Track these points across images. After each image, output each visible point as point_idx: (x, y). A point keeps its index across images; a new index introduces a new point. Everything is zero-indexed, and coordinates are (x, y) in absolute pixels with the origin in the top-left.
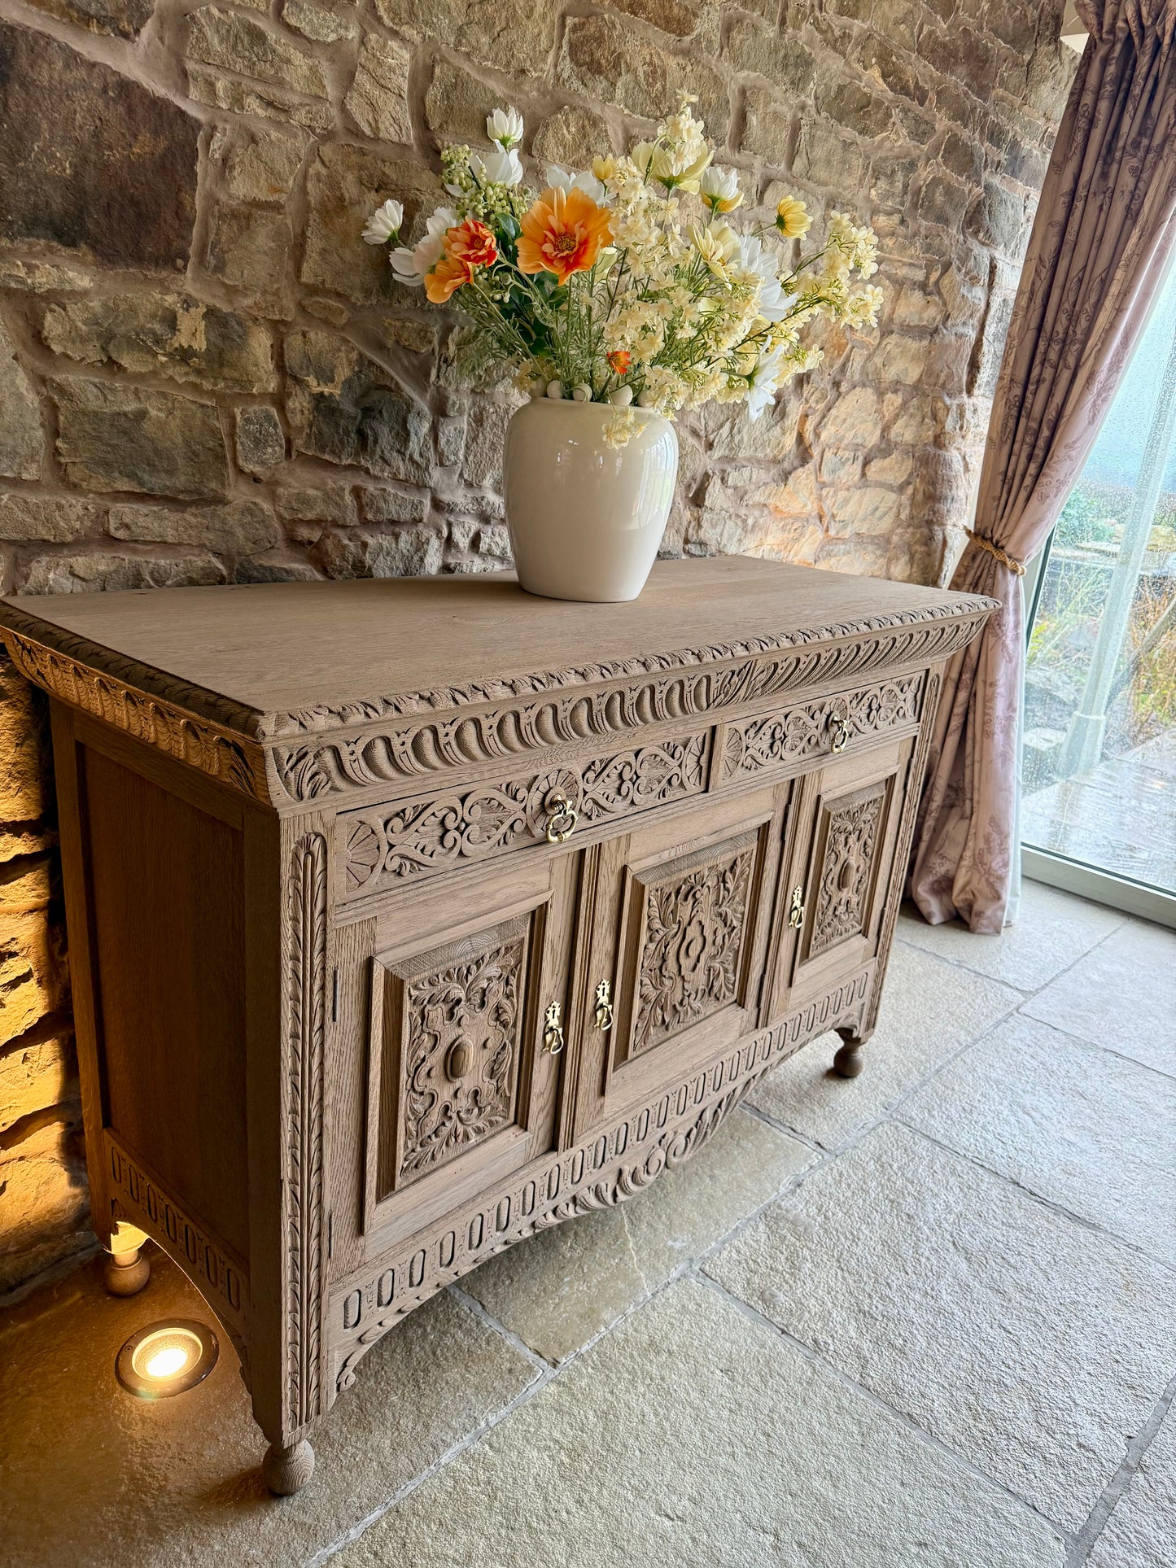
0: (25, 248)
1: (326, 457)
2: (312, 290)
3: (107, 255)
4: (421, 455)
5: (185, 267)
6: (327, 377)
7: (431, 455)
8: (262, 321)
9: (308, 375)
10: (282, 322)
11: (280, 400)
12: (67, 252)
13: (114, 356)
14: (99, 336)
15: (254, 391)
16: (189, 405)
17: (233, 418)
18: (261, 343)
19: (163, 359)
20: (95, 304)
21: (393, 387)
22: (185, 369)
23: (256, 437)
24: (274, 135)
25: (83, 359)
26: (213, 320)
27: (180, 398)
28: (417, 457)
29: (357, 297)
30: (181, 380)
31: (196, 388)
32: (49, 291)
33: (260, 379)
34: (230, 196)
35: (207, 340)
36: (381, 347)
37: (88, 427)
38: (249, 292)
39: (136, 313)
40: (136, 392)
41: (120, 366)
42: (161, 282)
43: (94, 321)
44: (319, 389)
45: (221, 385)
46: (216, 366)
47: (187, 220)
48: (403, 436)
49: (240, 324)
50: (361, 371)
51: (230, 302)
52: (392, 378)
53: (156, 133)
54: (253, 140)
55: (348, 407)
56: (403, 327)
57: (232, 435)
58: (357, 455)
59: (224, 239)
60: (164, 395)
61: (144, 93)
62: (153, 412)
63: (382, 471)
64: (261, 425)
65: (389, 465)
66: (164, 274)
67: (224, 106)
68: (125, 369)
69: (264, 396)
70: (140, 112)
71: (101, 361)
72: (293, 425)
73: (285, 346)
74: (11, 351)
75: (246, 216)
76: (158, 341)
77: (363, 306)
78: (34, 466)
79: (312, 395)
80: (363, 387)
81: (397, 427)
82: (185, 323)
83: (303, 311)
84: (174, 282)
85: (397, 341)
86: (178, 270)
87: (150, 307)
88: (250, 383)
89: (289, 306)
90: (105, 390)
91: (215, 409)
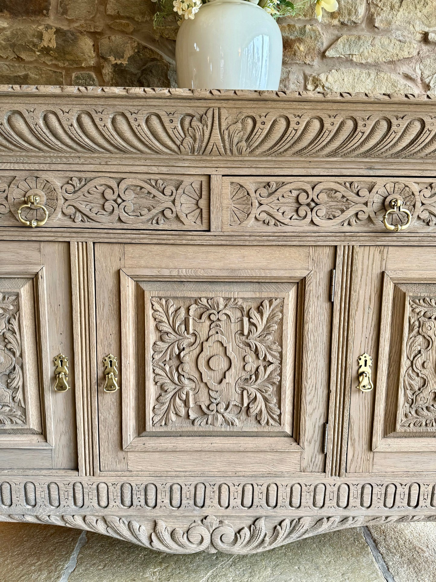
2: (113, 17)
3: (14, 14)
5: (47, 13)
6: (119, 55)
8: (85, 33)
9: (110, 56)
11: (98, 69)
13: (18, 54)
14: (11, 45)
15: (83, 65)
16: (48, 71)
17: (71, 77)
18: (86, 44)
19: (38, 53)
20: (8, 33)
21: (159, 58)
22: (50, 58)
25: (7, 57)
26: (60, 34)
27: (45, 69)
29: (138, 18)
30: (49, 63)
31: (56, 66)
33: (85, 60)
35: (56, 43)
36: (153, 41)
38: (78, 21)
39: (25, 35)
40: (24, 67)
41: (22, 59)
42: (38, 21)
43: (7, 39)
44: (115, 62)
45: (67, 64)
46: (62, 54)
48: (167, 83)
49: (73, 35)
50: (138, 52)
51: (69, 26)
52: (158, 54)
55: (133, 70)
60: (37, 68)
62: (32, 75)
64: (86, 80)
66: (39, 18)
68: (24, 60)
69: (89, 68)
71: (15, 58)
72: (106, 81)
73: (99, 44)
76: (35, 45)
77: (142, 22)
79: (112, 65)
80: (142, 59)
81: (162, 78)
82: (46, 37)
83: (110, 27)
84: (43, 20)
85: (161, 36)
86: (45, 15)
87: (32, 32)
88: (81, 62)
89: (100, 25)
90: (10, 67)
91: (61, 73)
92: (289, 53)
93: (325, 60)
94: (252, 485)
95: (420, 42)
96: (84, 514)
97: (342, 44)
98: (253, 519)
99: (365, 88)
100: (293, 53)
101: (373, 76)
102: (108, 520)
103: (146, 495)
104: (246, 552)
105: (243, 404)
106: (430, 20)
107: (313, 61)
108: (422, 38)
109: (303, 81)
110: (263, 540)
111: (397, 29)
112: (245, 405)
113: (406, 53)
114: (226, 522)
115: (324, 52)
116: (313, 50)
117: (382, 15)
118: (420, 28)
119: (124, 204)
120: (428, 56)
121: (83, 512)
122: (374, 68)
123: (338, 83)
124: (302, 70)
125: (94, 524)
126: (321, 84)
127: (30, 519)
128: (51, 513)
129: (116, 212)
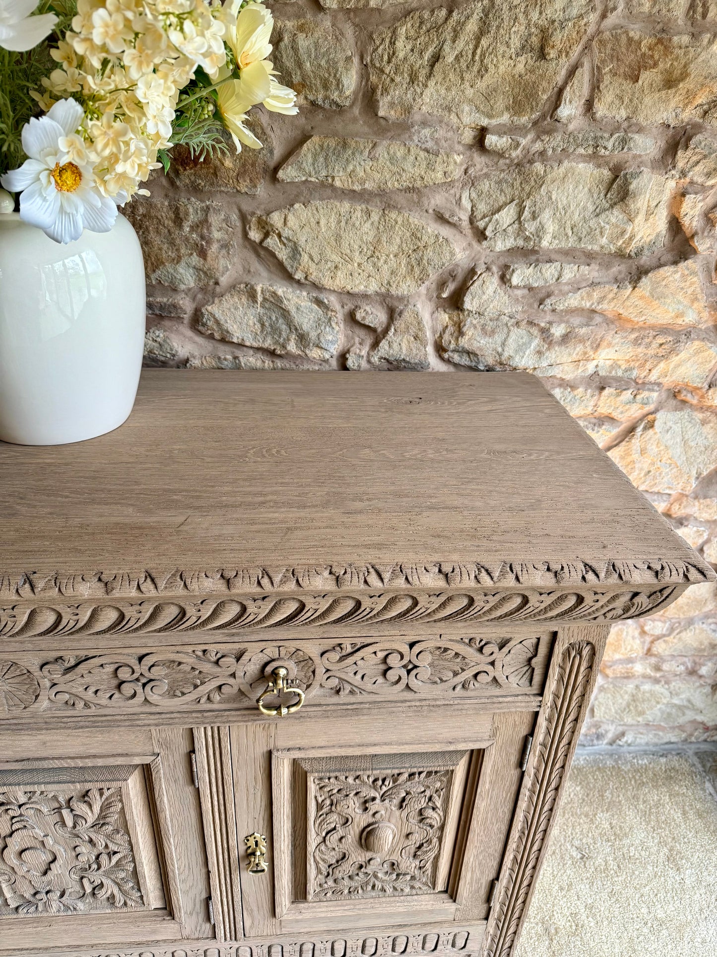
92: (204, 171)
93: (278, 186)
95: (470, 147)
97: (310, 155)
99: (361, 240)
100: (212, 171)
101: (375, 217)
106: (492, 102)
107: (255, 186)
108: (475, 138)
109: (239, 224)
111: (424, 124)
113: (440, 175)
115: (276, 169)
116: (253, 165)
117: (391, 92)
118: (470, 118)
120: (487, 176)
122: (377, 200)
123: (307, 229)
124: (236, 203)
126: (274, 232)
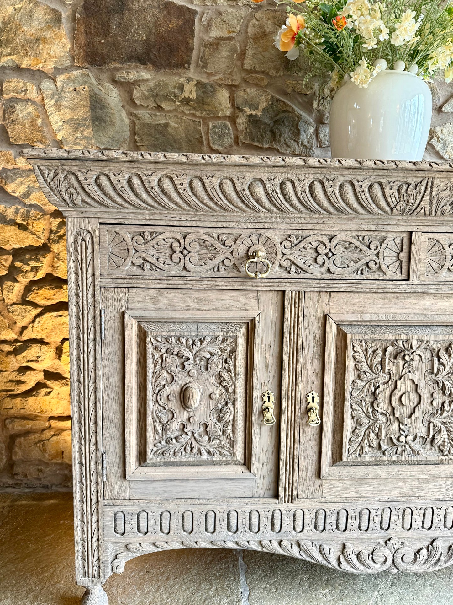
0: (127, 67)
1: (255, 144)
2: (249, 72)
3: (157, 66)
4: (308, 142)
5: (189, 67)
6: (254, 107)
7: (314, 142)
8: (223, 86)
9: (245, 107)
10: (233, 85)
11: (233, 119)
12: (142, 67)
13: (159, 103)
14: (153, 96)
15: (219, 115)
16: (187, 120)
17: (209, 126)
18: (223, 96)
19: (178, 103)
20: (151, 84)
21: (291, 110)
22: (188, 108)
23: (219, 134)
24: (230, 10)
25: (148, 106)
26: (200, 86)
27: (184, 119)
28: (305, 143)
29: (273, 73)
30: (187, 112)
31: (194, 115)
32: (134, 81)
33: (222, 110)
34: (210, 37)
35: (197, 94)
36: (285, 94)
37: (146, 130)
38: (218, 74)
39: (167, 86)
40: (165, 116)
41: (162, 108)
42: (179, 74)
43: (150, 90)
44: (250, 113)
45: (204, 113)
46: (201, 105)
47: (190, 48)
48: (297, 133)
49: (212, 87)
50: (272, 104)
51: (209, 79)
52: (290, 106)
53: (178, 18)
54: (220, 14)
55: (266, 120)
56: (297, 83)
57: (207, 134)
58: (272, 142)
59: (206, 54)
60: (176, 117)
61: (174, 4)
62: (172, 124)
63: (286, 150)
64: (222, 129)
65: (289, 147)
66: (180, 71)
67: (209, 4)
68: (164, 109)
69: (225, 118)
70: (172, 12)
71: (155, 106)
72: (239, 130)
73: (235, 96)
74: (121, 104)
75: (215, 45)
76: (176, 96)
77: (276, 77)
78: (125, 145)
79: (247, 116)
80: (274, 111)
81: (293, 129)
82: (187, 88)
83: (245, 80)
84: (184, 73)
85: (294, 90)
86: (186, 69)
87: (173, 84)
88: (218, 112)
89: (237, 79)
90: (152, 116)
91: (200, 122)
93: (440, 114)
94: (432, 508)
96: (280, 539)
98: (431, 540)
102: (302, 543)
103: (338, 520)
104: (423, 570)
105: (428, 436)
110: (439, 559)
112: (431, 436)
114: (407, 543)
115: (441, 107)
119: (334, 257)
121: (280, 537)
123: (451, 135)
125: (289, 548)
126: (436, 136)
127: (231, 545)
128: (251, 539)
129: (327, 264)
